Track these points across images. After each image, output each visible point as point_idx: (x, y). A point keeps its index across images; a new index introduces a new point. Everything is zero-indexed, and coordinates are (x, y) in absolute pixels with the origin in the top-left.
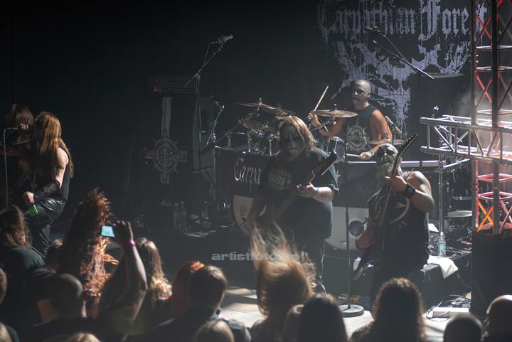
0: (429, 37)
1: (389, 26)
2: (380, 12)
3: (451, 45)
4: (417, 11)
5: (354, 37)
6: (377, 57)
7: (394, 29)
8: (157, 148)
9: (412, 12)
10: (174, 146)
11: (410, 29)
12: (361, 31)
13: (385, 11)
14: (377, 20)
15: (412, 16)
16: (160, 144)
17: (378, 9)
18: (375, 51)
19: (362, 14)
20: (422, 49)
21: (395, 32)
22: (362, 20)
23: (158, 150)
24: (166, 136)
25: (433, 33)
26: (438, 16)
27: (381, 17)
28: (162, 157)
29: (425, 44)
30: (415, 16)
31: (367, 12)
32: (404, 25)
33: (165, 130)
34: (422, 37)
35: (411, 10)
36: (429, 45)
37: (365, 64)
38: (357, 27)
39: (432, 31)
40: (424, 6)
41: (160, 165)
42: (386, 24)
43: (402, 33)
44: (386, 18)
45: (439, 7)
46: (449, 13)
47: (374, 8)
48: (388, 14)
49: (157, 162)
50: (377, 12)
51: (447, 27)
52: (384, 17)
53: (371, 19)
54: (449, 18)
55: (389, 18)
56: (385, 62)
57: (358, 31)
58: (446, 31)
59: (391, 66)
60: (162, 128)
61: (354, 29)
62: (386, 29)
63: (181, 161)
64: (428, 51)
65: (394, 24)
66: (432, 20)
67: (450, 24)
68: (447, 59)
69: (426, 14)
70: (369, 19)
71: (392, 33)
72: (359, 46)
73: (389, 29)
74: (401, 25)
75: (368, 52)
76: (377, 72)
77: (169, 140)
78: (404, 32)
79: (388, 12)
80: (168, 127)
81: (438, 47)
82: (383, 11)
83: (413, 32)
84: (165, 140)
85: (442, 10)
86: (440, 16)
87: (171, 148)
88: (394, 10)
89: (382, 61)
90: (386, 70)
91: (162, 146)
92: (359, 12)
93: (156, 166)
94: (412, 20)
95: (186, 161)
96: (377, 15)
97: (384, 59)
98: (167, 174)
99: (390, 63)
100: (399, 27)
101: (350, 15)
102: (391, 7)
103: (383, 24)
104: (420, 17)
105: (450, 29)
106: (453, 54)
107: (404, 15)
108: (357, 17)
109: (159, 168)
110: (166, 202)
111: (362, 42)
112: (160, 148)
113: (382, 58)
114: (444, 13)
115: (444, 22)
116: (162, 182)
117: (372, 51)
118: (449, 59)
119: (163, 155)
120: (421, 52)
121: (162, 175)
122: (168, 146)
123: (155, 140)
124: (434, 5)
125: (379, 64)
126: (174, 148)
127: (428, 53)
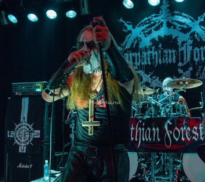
0: (184, 64)
1: (158, 59)
2: (153, 52)
3: (200, 67)
4: (177, 50)
5: (137, 67)
6: (151, 77)
7: (161, 61)
8: (18, 129)
9: (174, 51)
10: (30, 127)
11: (172, 60)
12: (141, 64)
13: (156, 51)
14: (151, 57)
15: (174, 53)
16: (20, 127)
17: (152, 51)
18: (149, 74)
19: (141, 54)
20: (180, 71)
21: (162, 63)
22: (141, 58)
23: (18, 131)
24: (25, 121)
25: (187, 62)
26: (191, 52)
27: (153, 55)
28: (20, 136)
29: (182, 68)
30: (176, 53)
31: (144, 53)
32: (168, 58)
33: (24, 118)
34: (180, 64)
35: (173, 50)
36: (185, 68)
37: (143, 82)
38: (138, 61)
39: (186, 60)
40: (181, 47)
41: (19, 141)
42: (157, 59)
43: (167, 63)
44: (157, 55)
45: (191, 47)
46: (198, 50)
47: (149, 51)
48: (158, 53)
49: (17, 139)
50: (151, 52)
51: (197, 57)
52: (155, 55)
53: (147, 57)
54: (198, 52)
55: (158, 55)
56: (156, 79)
57: (139, 64)
58: (196, 60)
59: (160, 81)
60: (22, 117)
61: (136, 63)
62: (157, 62)
63: (35, 137)
64: (184, 71)
65: (162, 58)
66: (187, 54)
67: (199, 55)
68: (197, 75)
69: (182, 52)
70: (146, 57)
71: (160, 63)
72: (139, 72)
73: (158, 61)
74: (167, 59)
75: (146, 75)
76: (151, 86)
77: (26, 124)
78: (169, 62)
79: (158, 52)
80: (26, 116)
81: (191, 69)
82: (155, 52)
83: (174, 62)
84: (24, 124)
85: (193, 48)
86: (192, 52)
87: (28, 129)
88: (162, 51)
89: (154, 79)
90: (157, 84)
91: (21, 128)
92: (139, 54)
93: (16, 141)
94: (174, 55)
95: (39, 136)
96: (151, 54)
97: (156, 78)
98: (25, 146)
99: (160, 80)
100: (165, 60)
101: (133, 56)
102: (160, 49)
103: (155, 59)
104: (178, 54)
105: (199, 58)
106: (201, 72)
107: (168, 53)
108: (138, 56)
109: (18, 143)
110: (22, 165)
111: (141, 70)
112: (19, 129)
113: (154, 77)
114: (195, 50)
115: (195, 55)
116: (20, 151)
117: (148, 74)
118: (199, 74)
119: (22, 134)
120: (180, 73)
121: (20, 147)
122: (26, 128)
123: (16, 125)
124: (188, 46)
125: (152, 81)
126: (30, 129)
127: (184, 73)
